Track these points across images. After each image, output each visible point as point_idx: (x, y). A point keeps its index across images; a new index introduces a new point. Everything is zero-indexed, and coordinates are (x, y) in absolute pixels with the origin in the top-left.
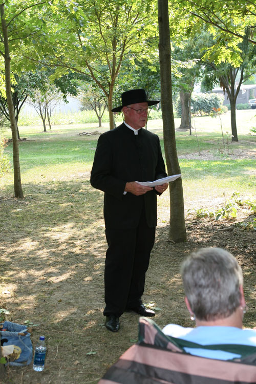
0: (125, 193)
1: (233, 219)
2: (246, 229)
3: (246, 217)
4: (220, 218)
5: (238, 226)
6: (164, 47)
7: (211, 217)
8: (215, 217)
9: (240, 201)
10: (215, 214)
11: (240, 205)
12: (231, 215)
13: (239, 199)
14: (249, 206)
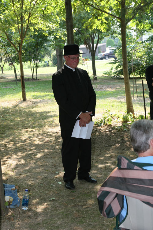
1: (109, 125)
2: (120, 130)
5: (114, 129)
6: (69, 20)
7: (95, 124)
9: (111, 115)
10: (98, 123)
11: (111, 117)
12: (108, 123)
14: (117, 118)
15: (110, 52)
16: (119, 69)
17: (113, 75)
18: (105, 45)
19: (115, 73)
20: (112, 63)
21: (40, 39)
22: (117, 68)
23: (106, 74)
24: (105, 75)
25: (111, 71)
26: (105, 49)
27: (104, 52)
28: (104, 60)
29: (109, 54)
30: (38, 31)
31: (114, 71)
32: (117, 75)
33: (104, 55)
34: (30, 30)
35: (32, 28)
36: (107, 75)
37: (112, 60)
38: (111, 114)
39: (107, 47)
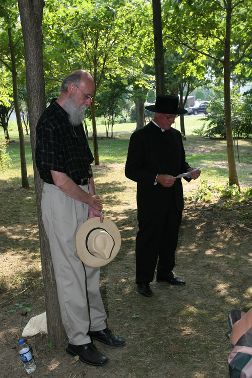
0: (156, 184)
1: (208, 202)
2: (222, 209)
3: (218, 199)
4: (199, 201)
5: (214, 206)
7: (190, 200)
8: (194, 200)
10: (193, 198)
11: (209, 189)
12: (207, 198)
13: (208, 185)
14: (217, 191)
15: (200, 107)
16: (212, 127)
17: (205, 134)
18: (193, 98)
19: (208, 131)
20: (204, 119)
21: (117, 90)
22: (210, 126)
23: (196, 132)
24: (195, 134)
25: (202, 130)
26: (194, 103)
27: (192, 106)
28: (193, 116)
29: (198, 108)
30: (115, 79)
31: (206, 129)
32: (210, 134)
33: (193, 109)
34: (105, 78)
35: (107, 74)
36: (197, 134)
37: (202, 116)
38: (208, 186)
39: (196, 100)
